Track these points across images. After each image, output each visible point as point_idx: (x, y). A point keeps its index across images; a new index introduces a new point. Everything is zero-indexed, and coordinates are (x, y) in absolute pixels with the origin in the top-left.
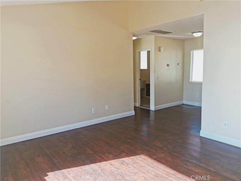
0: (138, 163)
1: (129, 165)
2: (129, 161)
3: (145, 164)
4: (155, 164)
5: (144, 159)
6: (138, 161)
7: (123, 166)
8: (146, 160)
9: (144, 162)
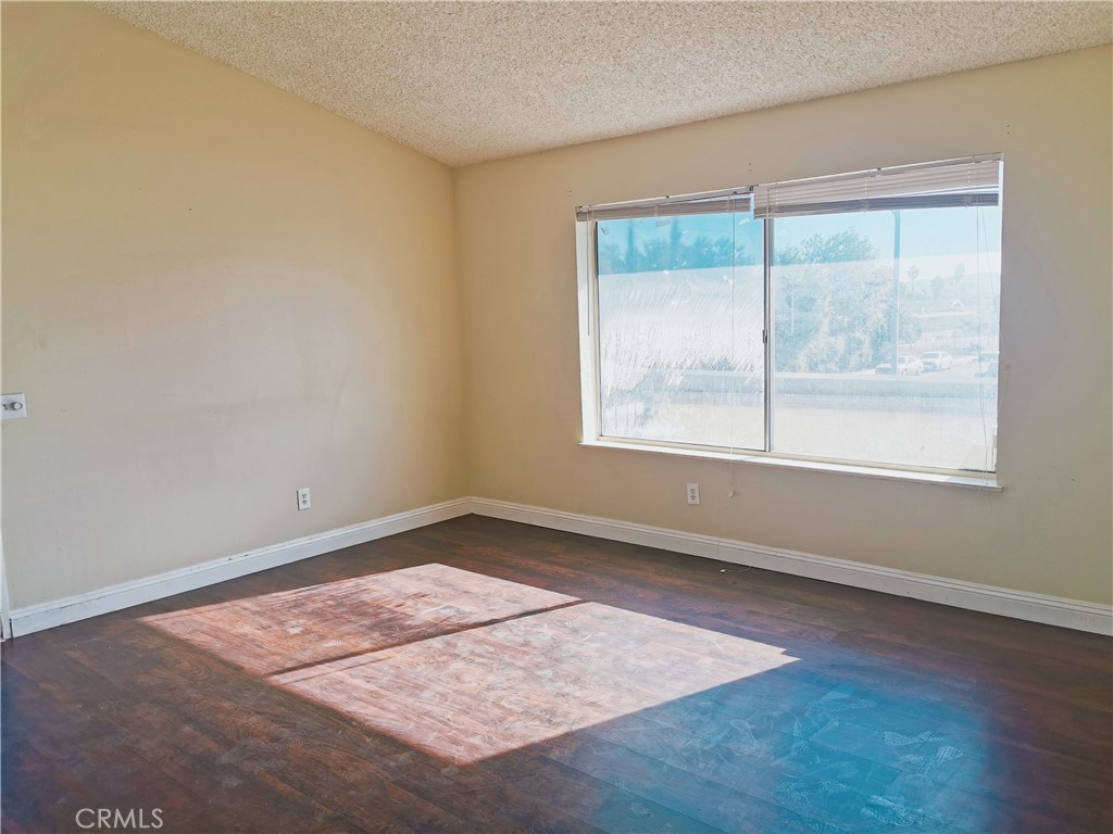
0: (485, 723)
1: (521, 710)
2: (526, 727)
3: (454, 722)
4: (412, 725)
5: (456, 742)
6: (483, 729)
7: (547, 706)
8: (449, 737)
9: (457, 729)
